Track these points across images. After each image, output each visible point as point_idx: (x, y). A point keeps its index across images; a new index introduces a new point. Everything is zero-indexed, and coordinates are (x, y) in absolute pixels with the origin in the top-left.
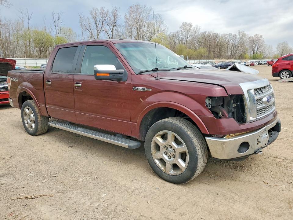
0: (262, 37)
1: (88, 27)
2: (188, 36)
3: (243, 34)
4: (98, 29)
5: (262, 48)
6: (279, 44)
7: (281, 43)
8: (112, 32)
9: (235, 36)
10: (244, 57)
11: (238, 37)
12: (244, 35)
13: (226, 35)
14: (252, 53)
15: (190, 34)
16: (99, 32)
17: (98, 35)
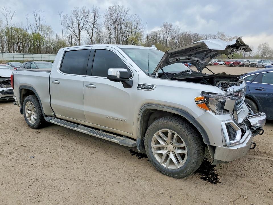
1: (70, 25)
2: (168, 36)
3: (222, 35)
4: (80, 27)
8: (92, 30)
15: (170, 33)
16: (81, 30)
17: (79, 32)
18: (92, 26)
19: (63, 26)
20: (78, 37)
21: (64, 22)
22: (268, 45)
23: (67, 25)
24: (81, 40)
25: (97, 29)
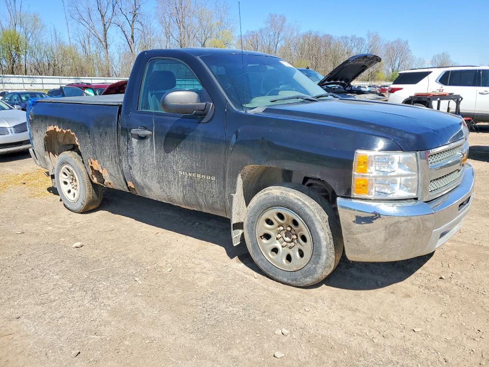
0: (407, 43)
1: (85, 15)
2: (279, 39)
3: (374, 37)
4: (105, 19)
5: (407, 63)
6: (436, 56)
7: (438, 55)
8: (131, 26)
9: (361, 40)
10: (376, 77)
11: (367, 42)
12: (376, 38)
13: (346, 37)
14: (390, 70)
15: (282, 34)
16: (107, 25)
17: (105, 31)
18: (130, 17)
19: (68, 17)
20: (103, 40)
21: (70, 8)
22: (448, 56)
23: (77, 16)
24: (108, 47)
25: (142, 25)
